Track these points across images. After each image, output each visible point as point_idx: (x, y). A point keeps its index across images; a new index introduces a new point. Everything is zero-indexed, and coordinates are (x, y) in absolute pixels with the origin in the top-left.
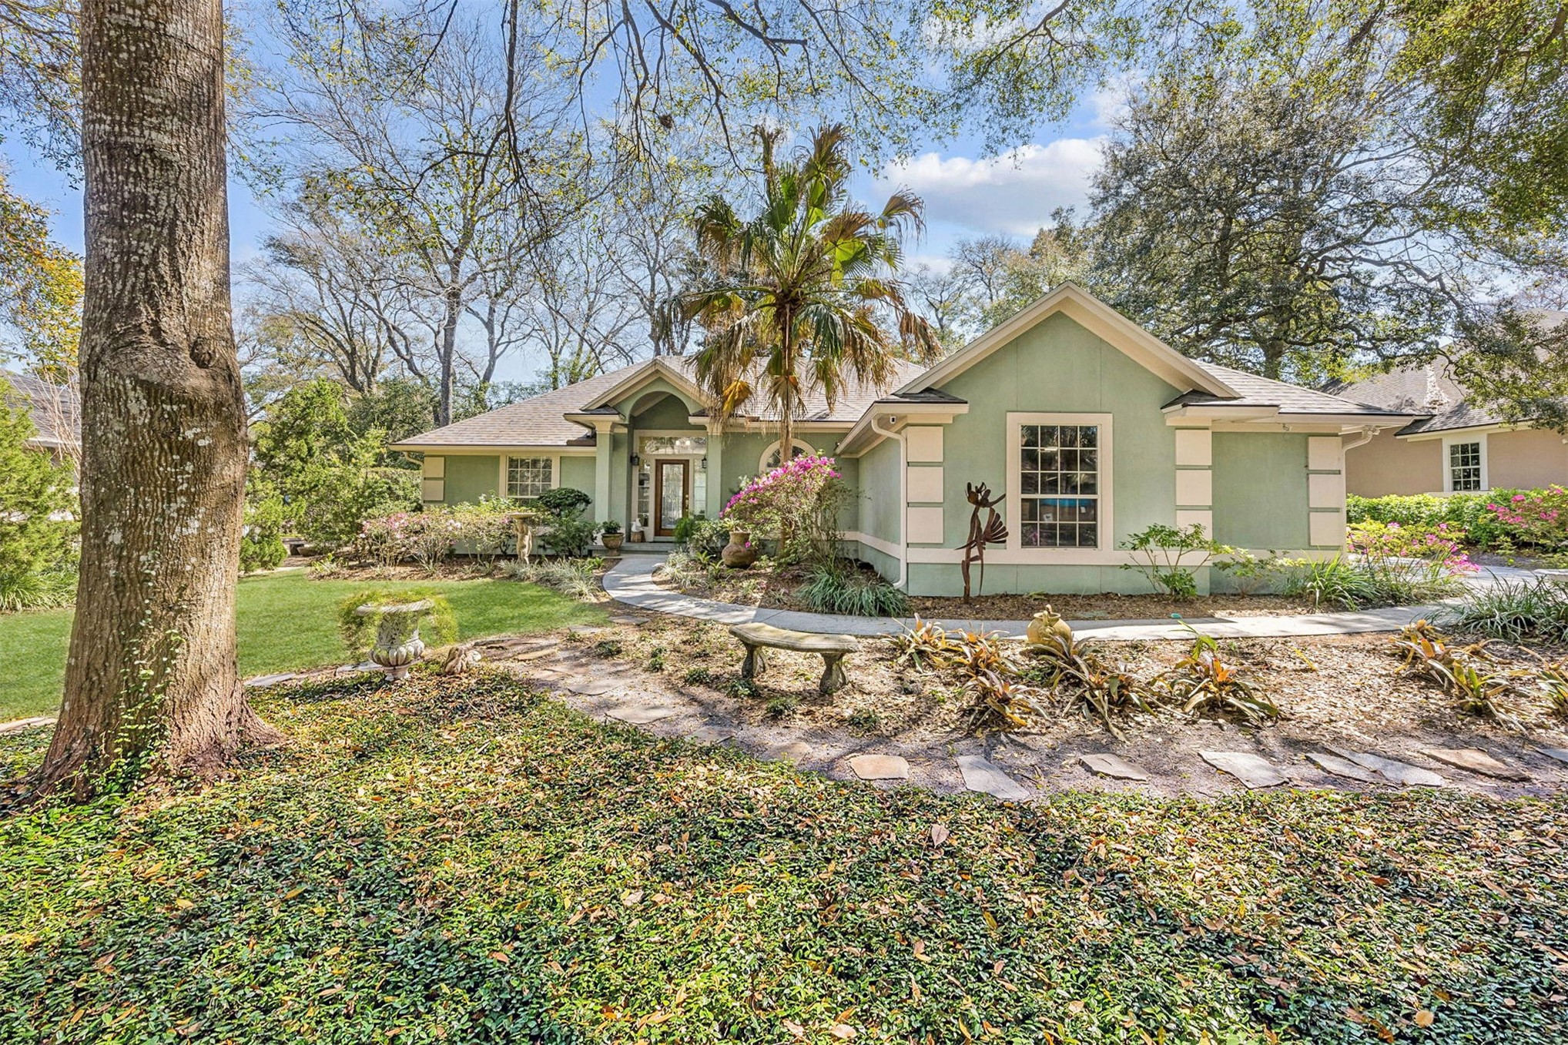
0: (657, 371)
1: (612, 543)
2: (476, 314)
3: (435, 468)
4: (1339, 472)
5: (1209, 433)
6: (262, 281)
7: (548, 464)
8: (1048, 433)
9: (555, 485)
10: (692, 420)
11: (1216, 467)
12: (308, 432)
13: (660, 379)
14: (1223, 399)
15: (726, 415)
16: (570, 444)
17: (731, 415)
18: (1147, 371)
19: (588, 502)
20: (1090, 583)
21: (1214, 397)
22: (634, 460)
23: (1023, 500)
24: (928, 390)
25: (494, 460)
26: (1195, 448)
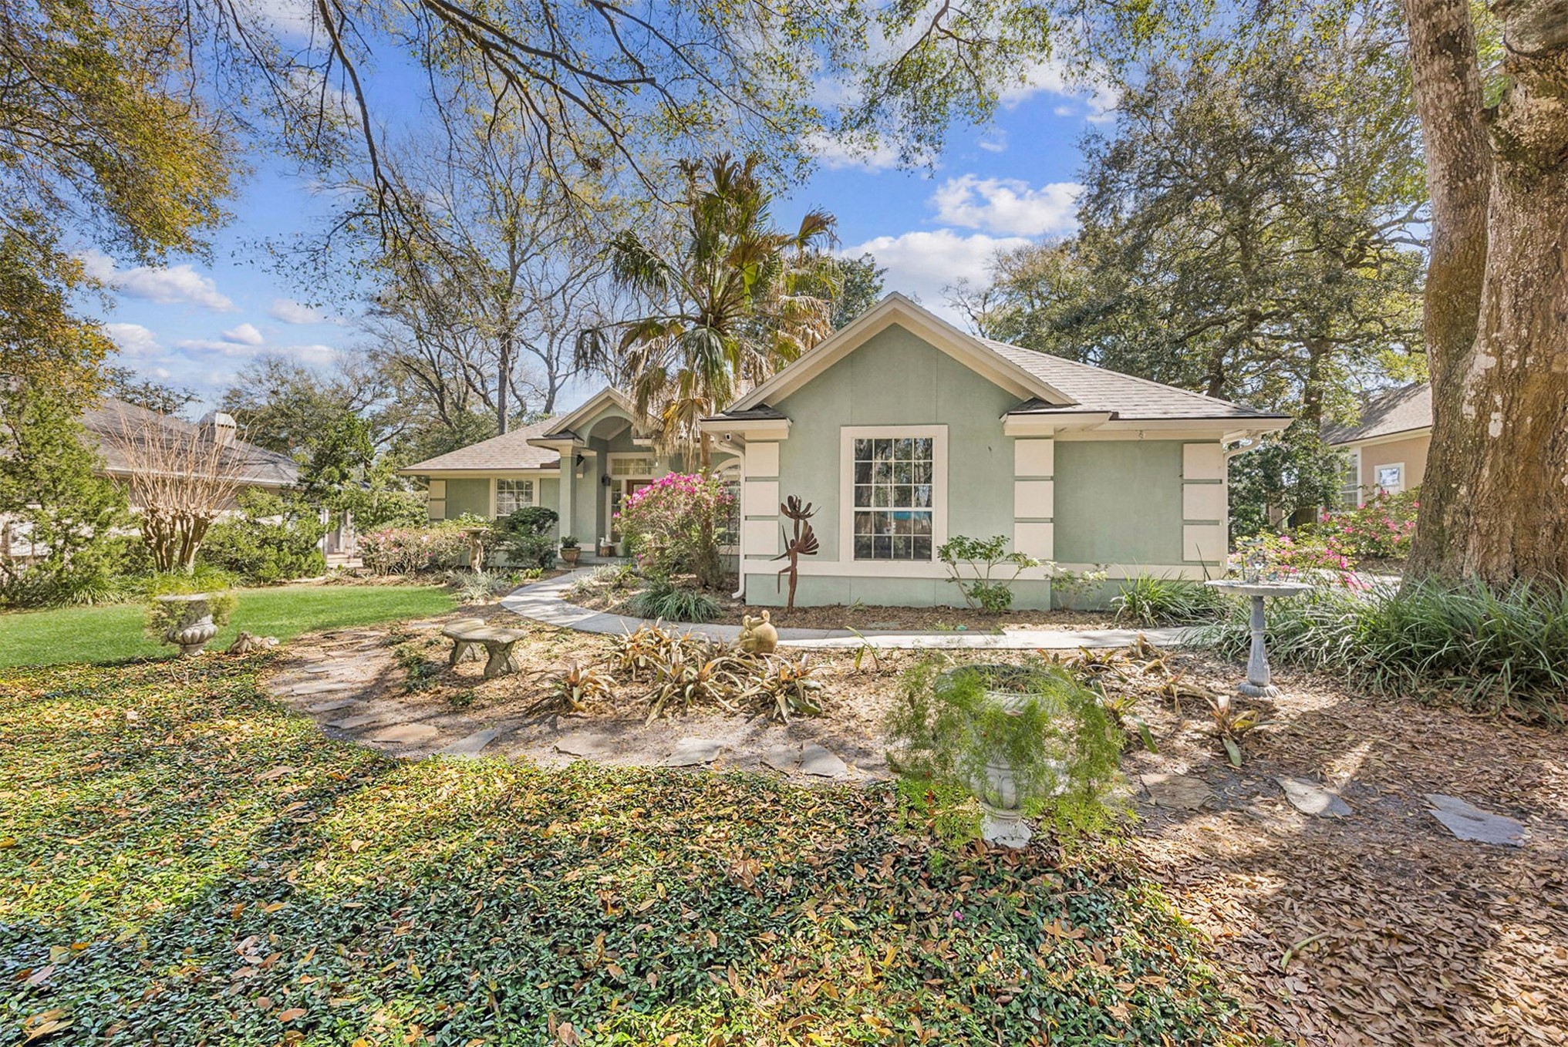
0: (609, 398)
1: (569, 557)
2: (537, 351)
3: (439, 490)
4: (1221, 482)
5: (1052, 441)
6: (371, 331)
7: (530, 485)
8: (883, 445)
9: (536, 503)
10: (636, 442)
11: (1057, 478)
12: (341, 461)
13: (612, 405)
14: (1056, 406)
16: (543, 466)
18: (987, 380)
19: (555, 520)
20: (924, 596)
21: (1048, 404)
22: (606, 481)
23: (857, 513)
24: (761, 406)
25: (486, 482)
26: (1035, 459)
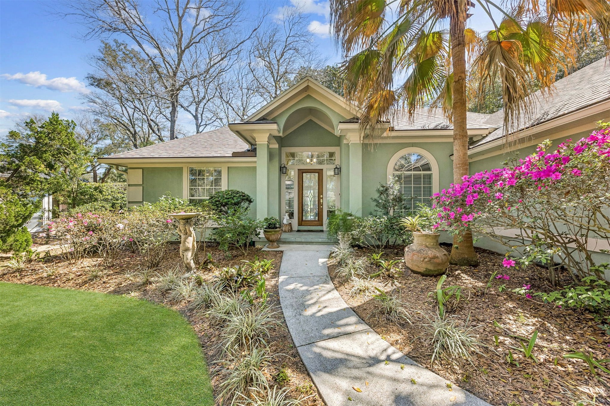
0: (307, 87)
1: (273, 237)
3: (136, 177)
9: (224, 187)
13: (309, 96)
15: (374, 121)
16: (235, 155)
17: (378, 122)
19: (250, 202)
22: (283, 170)
25: (179, 170)
